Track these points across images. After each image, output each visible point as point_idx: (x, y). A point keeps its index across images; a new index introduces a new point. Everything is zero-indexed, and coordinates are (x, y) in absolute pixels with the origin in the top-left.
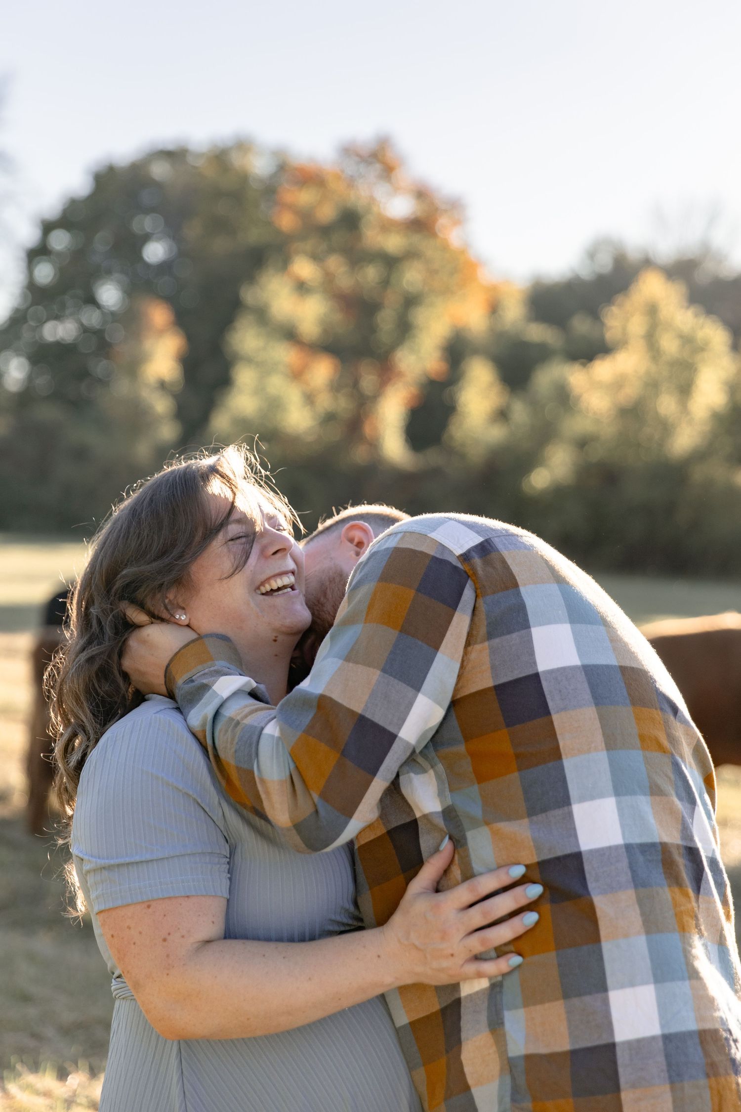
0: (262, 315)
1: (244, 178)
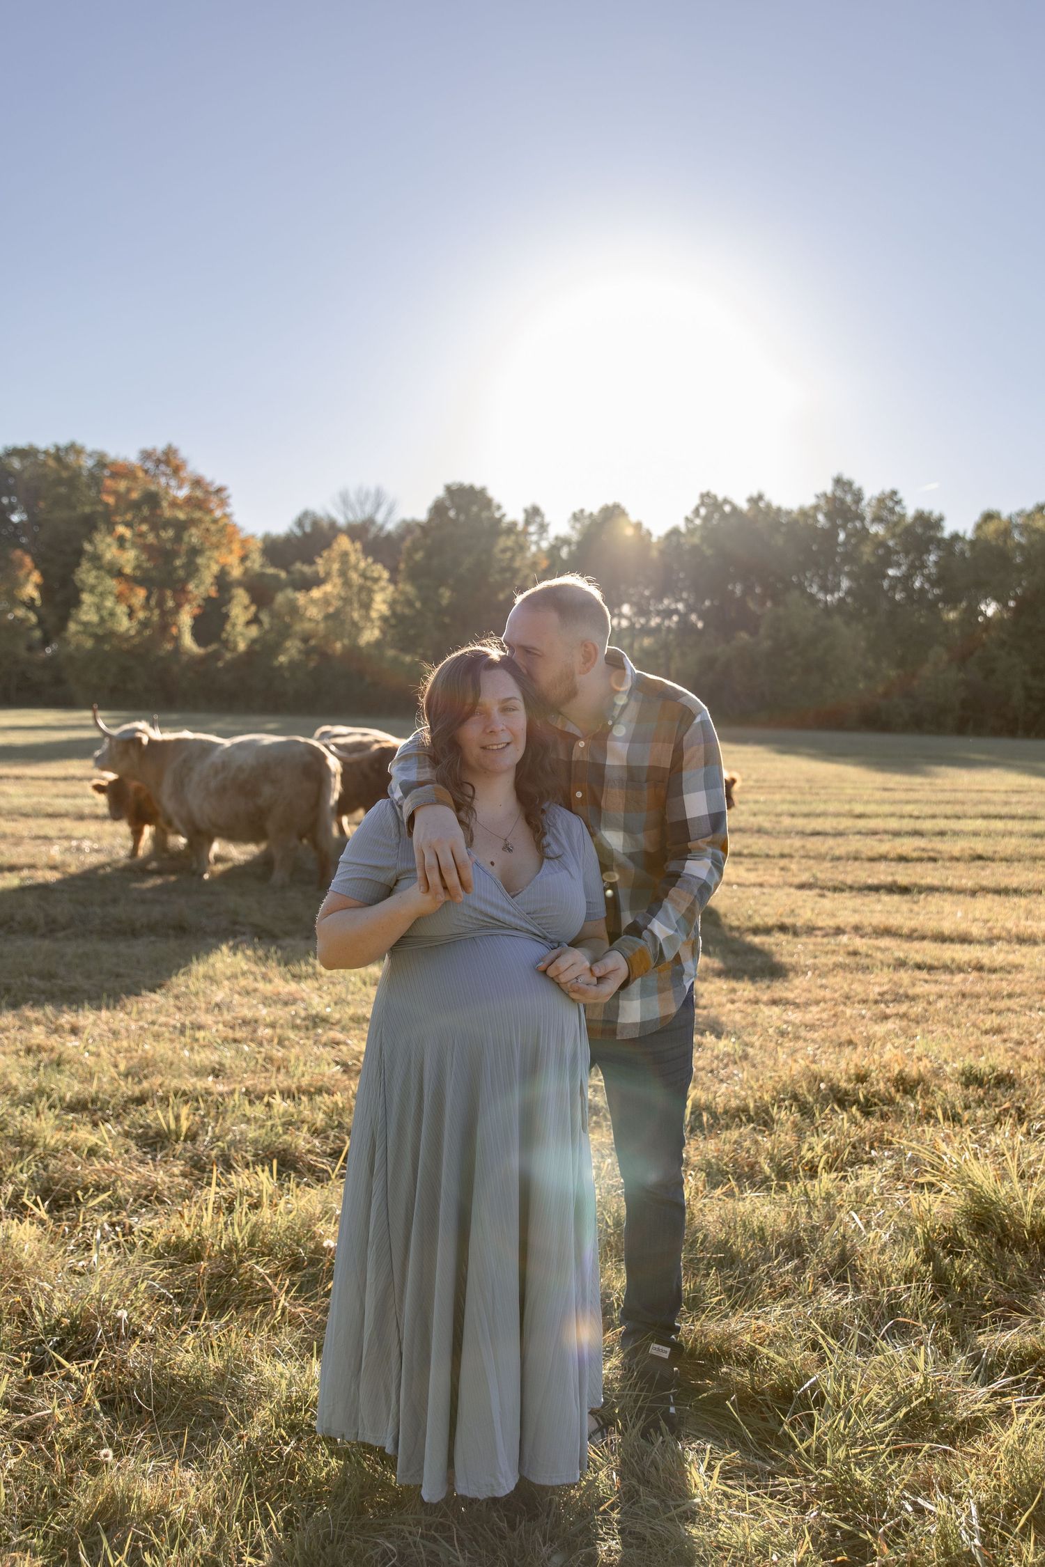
0: (96, 559)
1: (76, 473)
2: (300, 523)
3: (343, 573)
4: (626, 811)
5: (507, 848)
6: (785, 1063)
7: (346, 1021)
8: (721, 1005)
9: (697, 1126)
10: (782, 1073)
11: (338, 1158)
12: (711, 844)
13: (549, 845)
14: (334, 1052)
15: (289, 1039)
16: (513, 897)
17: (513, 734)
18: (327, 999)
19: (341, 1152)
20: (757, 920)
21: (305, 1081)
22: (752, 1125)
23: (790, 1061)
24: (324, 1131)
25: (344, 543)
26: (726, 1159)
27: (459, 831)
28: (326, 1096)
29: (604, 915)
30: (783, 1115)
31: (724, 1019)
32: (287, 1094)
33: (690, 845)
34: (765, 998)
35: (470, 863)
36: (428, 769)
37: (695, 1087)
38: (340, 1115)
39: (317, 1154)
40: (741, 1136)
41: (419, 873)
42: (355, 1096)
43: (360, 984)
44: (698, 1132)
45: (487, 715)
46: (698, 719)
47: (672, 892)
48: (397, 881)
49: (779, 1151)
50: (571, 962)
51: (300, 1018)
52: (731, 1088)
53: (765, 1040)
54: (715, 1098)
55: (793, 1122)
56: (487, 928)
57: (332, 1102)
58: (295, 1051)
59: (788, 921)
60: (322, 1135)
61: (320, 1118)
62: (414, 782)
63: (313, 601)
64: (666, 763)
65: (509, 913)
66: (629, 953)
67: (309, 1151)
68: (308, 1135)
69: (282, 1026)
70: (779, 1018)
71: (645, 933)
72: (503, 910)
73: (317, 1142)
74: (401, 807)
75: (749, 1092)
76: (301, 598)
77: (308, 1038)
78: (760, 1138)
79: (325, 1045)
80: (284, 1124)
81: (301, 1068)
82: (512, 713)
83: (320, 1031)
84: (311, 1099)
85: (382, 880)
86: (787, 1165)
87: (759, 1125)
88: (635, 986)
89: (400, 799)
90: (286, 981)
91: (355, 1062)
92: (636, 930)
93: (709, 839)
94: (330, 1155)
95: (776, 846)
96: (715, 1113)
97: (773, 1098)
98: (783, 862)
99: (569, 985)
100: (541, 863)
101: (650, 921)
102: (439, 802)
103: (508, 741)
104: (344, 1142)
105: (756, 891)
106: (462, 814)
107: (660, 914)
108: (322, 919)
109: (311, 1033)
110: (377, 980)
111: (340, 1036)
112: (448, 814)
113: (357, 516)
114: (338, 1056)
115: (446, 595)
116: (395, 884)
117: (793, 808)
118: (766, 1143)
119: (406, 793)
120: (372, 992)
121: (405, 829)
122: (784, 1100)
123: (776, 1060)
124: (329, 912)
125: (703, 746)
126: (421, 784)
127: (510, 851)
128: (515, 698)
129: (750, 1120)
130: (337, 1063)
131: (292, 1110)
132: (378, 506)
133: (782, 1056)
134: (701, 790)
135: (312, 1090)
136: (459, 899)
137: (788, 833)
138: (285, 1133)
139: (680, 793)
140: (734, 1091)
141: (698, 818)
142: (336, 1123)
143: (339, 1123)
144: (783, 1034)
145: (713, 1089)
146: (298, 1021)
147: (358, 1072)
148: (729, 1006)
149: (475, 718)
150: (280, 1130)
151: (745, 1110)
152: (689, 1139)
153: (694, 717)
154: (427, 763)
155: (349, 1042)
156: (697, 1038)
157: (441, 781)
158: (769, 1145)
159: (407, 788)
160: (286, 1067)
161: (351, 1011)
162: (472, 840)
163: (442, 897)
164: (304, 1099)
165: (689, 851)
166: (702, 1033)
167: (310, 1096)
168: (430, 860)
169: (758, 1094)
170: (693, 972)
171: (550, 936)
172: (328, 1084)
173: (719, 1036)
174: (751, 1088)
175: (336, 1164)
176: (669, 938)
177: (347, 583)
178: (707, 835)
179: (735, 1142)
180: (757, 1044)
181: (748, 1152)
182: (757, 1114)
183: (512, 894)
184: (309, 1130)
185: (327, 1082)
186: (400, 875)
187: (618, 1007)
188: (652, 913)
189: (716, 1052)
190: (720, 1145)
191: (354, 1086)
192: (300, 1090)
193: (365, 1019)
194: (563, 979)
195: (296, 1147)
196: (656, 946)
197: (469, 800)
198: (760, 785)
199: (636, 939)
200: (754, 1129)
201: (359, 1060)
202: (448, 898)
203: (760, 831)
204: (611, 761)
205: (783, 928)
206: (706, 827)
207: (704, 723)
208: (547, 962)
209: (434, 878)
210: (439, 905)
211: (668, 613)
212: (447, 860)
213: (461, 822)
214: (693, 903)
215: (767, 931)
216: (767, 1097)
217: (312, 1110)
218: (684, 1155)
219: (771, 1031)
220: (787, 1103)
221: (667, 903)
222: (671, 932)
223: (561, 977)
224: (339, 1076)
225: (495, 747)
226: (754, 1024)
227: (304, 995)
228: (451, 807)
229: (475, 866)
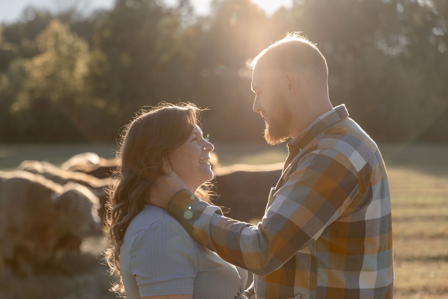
2: (25, 13)
25: (56, 26)
63: (36, 67)
76: (28, 65)
177: (59, 53)
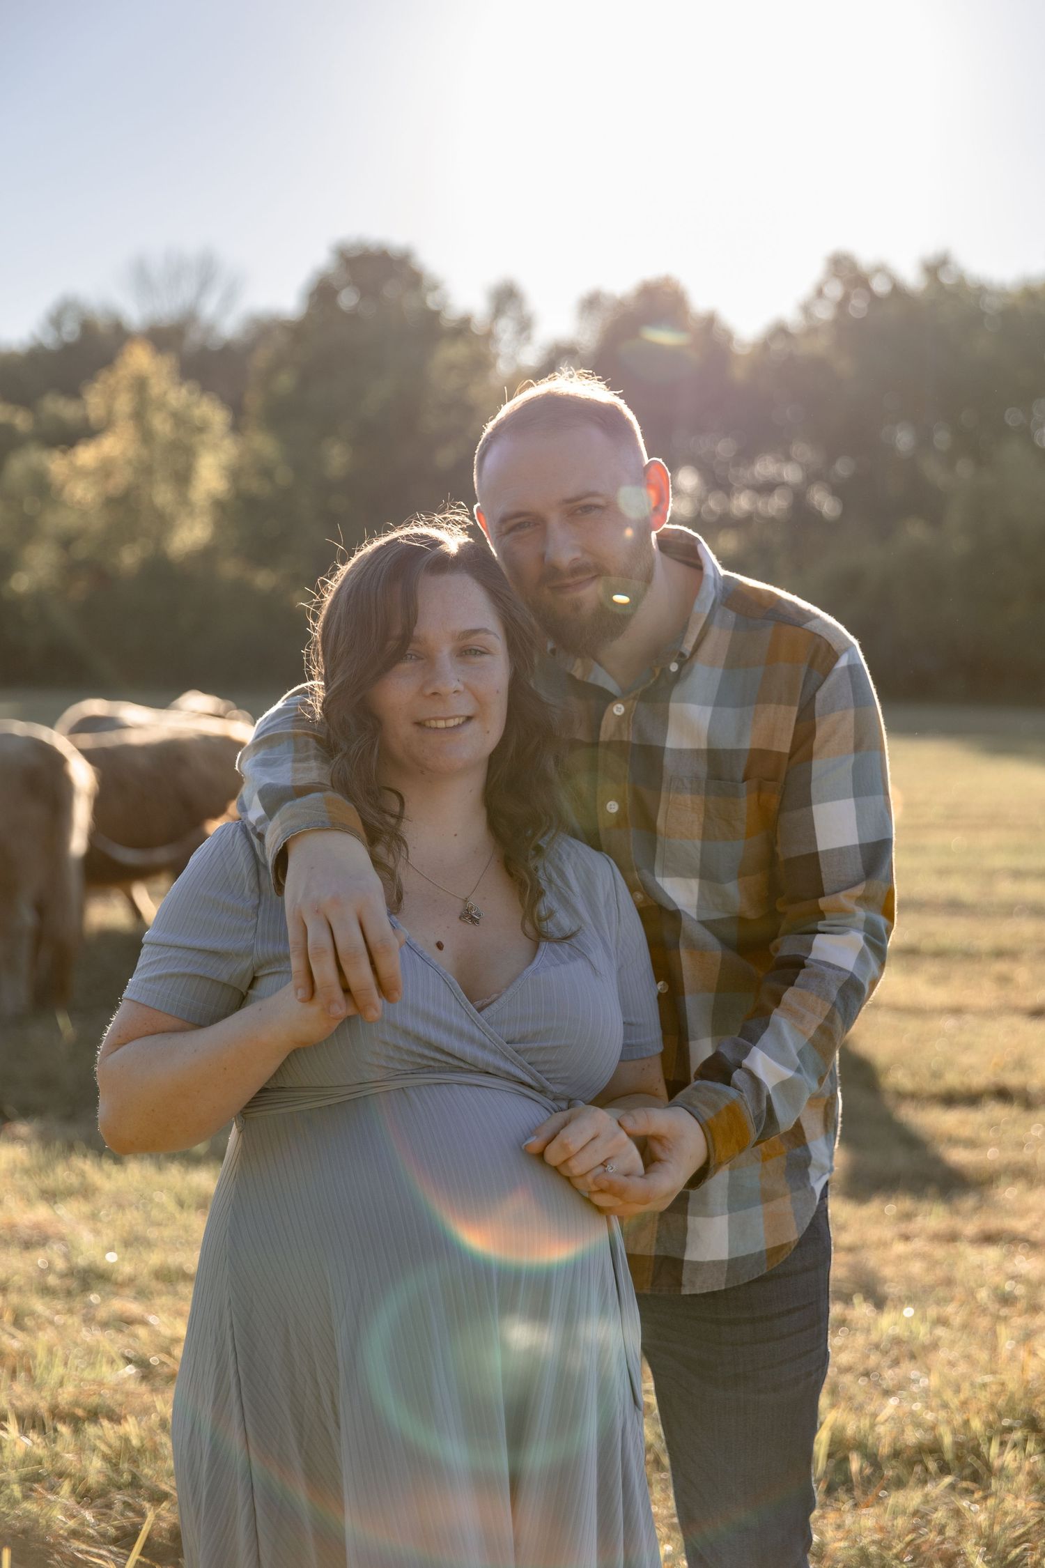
2: (56, 321)
3: (139, 416)
4: (706, 835)
5: (469, 917)
6: (1013, 1357)
7: (145, 1278)
8: (884, 1244)
9: (840, 1482)
10: (1004, 1377)
11: (130, 1547)
12: (864, 900)
13: (551, 914)
14: (122, 1340)
15: (32, 1314)
16: (480, 1010)
17: (479, 700)
18: (108, 1235)
19: (135, 1535)
20: (952, 1080)
21: (66, 1396)
22: (948, 1480)
23: (1022, 1354)
24: (102, 1493)
25: (139, 359)
26: (898, 1547)
27: (374, 881)
28: (105, 1423)
29: (659, 1048)
30: (1010, 1458)
31: (888, 1271)
32: (31, 1421)
33: (823, 903)
34: (971, 1228)
35: (395, 943)
36: (313, 764)
37: (833, 1406)
38: (134, 1461)
39: (90, 1540)
40: (926, 1500)
41: (296, 964)
42: (163, 1424)
43: (172, 1206)
44: (841, 1493)
45: (427, 659)
46: (843, 662)
47: (789, 995)
48: (255, 979)
49: (1004, 1530)
50: (589, 1134)
51: (55, 1272)
52: (906, 1406)
53: (971, 1313)
54: (873, 1426)
55: (1030, 1473)
56: (430, 1069)
57: (120, 1438)
58: (46, 1336)
59: (1013, 1080)
60: (99, 1502)
61: (95, 1468)
62: (285, 789)
63: (81, 473)
64: (783, 745)
65: (472, 1040)
66: (708, 1114)
67: (75, 1534)
68: (71, 1502)
69: (20, 1290)
70: (999, 1268)
71: (737, 1076)
72: (461, 1035)
73: (88, 1515)
74: (261, 837)
75: (942, 1414)
76: (56, 465)
77: (71, 1311)
78: (965, 1503)
79: (105, 1325)
80: (23, 1480)
81: (58, 1370)
82: (478, 659)
83: (94, 1298)
84: (77, 1431)
85: (224, 977)
86: (1020, 1558)
87: (964, 1479)
88: (719, 1182)
89: (261, 821)
90: (29, 1201)
91: (164, 1358)
92: (719, 1070)
93: (859, 890)
94: (115, 1541)
95: (985, 935)
96: (875, 1455)
97: (989, 1425)
98: (1001, 967)
99: (590, 1178)
100: (537, 947)
101: (746, 1052)
102: (335, 825)
103: (468, 712)
104: (142, 1515)
105: (948, 1023)
106: (380, 849)
107: (766, 1037)
108: (107, 1054)
109: (77, 1304)
110: (206, 1198)
111: (133, 1308)
112: (353, 851)
113: (165, 307)
114: (129, 1346)
115: (337, 458)
116: (251, 986)
117: (1021, 862)
118: (978, 1514)
119: (270, 811)
120: (198, 1224)
121: (269, 879)
122: (1010, 1429)
123: (994, 1349)
124: (123, 1040)
125: (852, 712)
126: (300, 792)
127: (474, 921)
128: (486, 631)
129: (944, 1469)
130: (129, 1361)
131: (40, 1452)
132: (205, 283)
133: (1006, 1344)
134: (844, 797)
135: (80, 1412)
136: (373, 1014)
137: (1009, 910)
138: (26, 1497)
139: (806, 802)
140: (912, 1414)
141: (841, 851)
142: (126, 1477)
143: (134, 1476)
144: (1006, 1300)
145: (870, 1408)
146: (52, 1280)
147: (171, 1378)
148: (900, 1248)
149: (405, 666)
150: (17, 1490)
151: (934, 1449)
152: (823, 1506)
153: (836, 658)
154: (312, 752)
155: (152, 1319)
156: (836, 1310)
157: (342, 786)
158: (982, 1519)
159: (274, 799)
160: (29, 1370)
161: (155, 1259)
162: (400, 899)
163: (341, 1009)
164: (64, 1429)
165: (821, 915)
166: (847, 1299)
167: (76, 1423)
168: (317, 936)
169: (958, 1419)
170: (826, 1161)
171: (552, 1087)
172: (110, 1402)
173: (880, 1303)
174: (945, 1406)
175: (128, 1557)
176: (784, 1085)
177: (146, 435)
178: (854, 884)
179: (916, 1513)
180: (957, 1321)
181: (941, 1531)
182: (959, 1458)
183: (479, 1003)
184: (73, 1491)
185: (108, 1398)
186: (261, 967)
187: (684, 1230)
188: (751, 1037)
189: (874, 1337)
190: (886, 1520)
191: (164, 1405)
192: (57, 1413)
193: (183, 1276)
194: (577, 1167)
195: (48, 1526)
196: (759, 1101)
197: (393, 821)
198: (954, 818)
199: (719, 1086)
200: (952, 1487)
201: (169, 1354)
202: (351, 1011)
203: (954, 907)
204: (673, 741)
205: (1003, 1095)
206: (855, 866)
207: (853, 669)
208: (545, 1134)
209: (325, 972)
210: (336, 1024)
211: (766, 488)
212: (350, 938)
213: (377, 863)
214: (830, 1018)
215: (970, 1099)
216: (977, 1424)
217: (80, 1450)
218: (815, 1538)
219: (983, 1295)
220: (1017, 1435)
221: (781, 1020)
222: (788, 1074)
223: (572, 1163)
224: (132, 1386)
225: (441, 724)
226: (949, 1282)
227: (64, 1230)
228: (358, 837)
229: (405, 948)
